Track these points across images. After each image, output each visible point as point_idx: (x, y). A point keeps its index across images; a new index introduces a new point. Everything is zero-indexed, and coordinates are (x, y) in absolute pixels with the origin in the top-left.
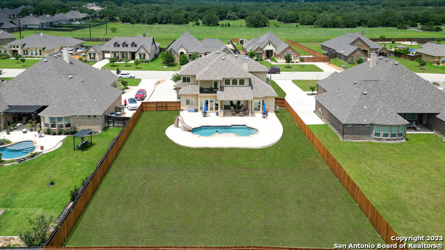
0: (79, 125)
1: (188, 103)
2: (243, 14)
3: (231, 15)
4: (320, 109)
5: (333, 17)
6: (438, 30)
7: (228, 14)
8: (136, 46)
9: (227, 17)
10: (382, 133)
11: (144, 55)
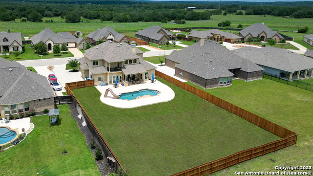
0: (36, 108)
1: (100, 79)
2: (56, 13)
3: (48, 13)
4: (181, 74)
5: (124, 15)
6: (184, 23)
7: (46, 13)
8: (7, 40)
9: (44, 15)
10: (223, 82)
11: (18, 48)
